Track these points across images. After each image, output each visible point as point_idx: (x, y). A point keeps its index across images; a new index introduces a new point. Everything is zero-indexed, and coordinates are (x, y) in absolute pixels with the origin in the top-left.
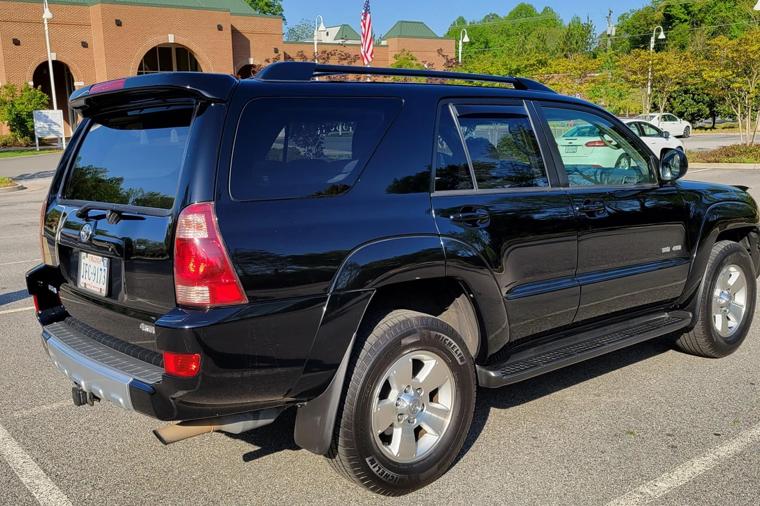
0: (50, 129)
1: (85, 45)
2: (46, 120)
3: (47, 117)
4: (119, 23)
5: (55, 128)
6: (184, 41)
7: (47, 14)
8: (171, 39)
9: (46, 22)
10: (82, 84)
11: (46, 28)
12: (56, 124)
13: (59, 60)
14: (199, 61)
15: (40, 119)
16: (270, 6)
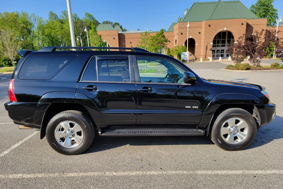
0: (185, 57)
1: (200, 33)
2: (184, 55)
3: (184, 54)
4: (210, 26)
5: (186, 57)
6: (229, 30)
7: (188, 26)
8: (225, 29)
9: (188, 28)
10: (197, 44)
11: (188, 29)
12: (187, 56)
13: (192, 38)
14: (234, 36)
15: (183, 55)
16: (272, 14)
